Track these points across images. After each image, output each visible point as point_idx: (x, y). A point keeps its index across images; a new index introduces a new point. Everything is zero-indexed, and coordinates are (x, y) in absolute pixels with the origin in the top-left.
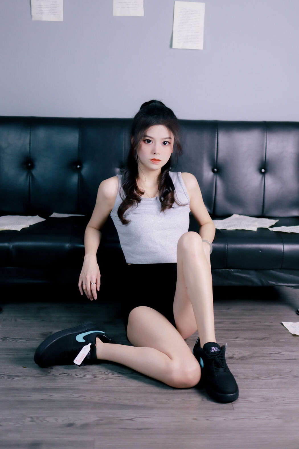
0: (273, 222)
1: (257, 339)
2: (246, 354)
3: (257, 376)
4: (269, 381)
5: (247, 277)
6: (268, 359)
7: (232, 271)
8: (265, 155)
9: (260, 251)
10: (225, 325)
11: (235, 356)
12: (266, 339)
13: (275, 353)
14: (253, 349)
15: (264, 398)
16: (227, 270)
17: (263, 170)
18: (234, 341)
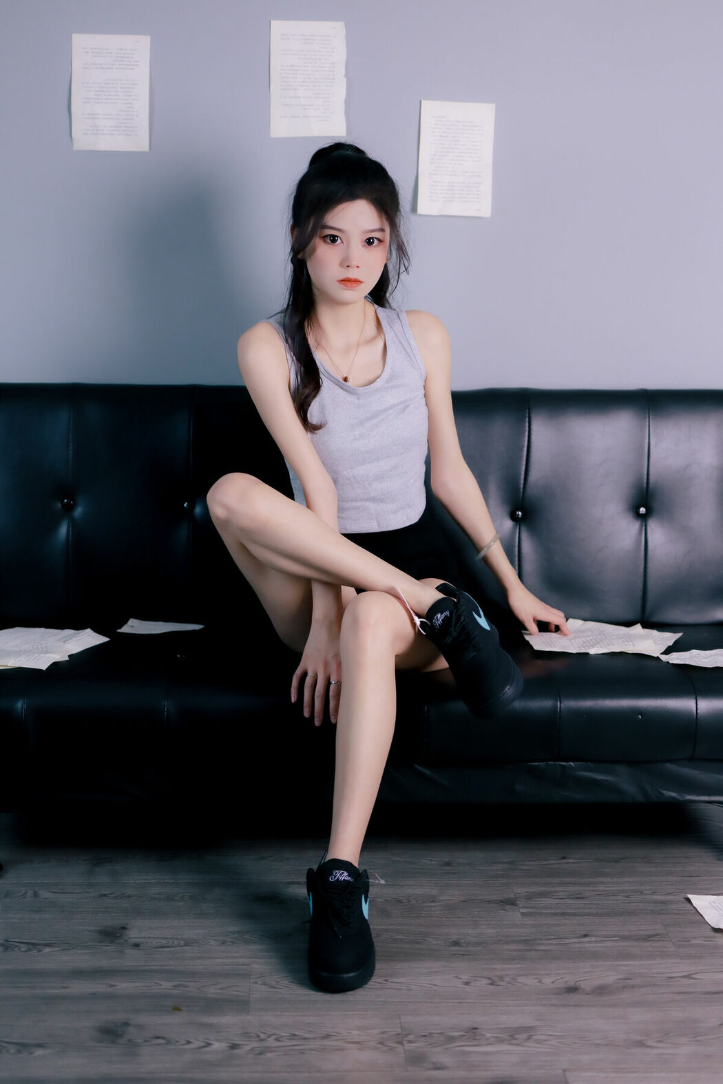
0: (670, 638)
1: (635, 940)
2: (610, 978)
3: (639, 1038)
4: (670, 1051)
5: (607, 780)
6: (663, 993)
7: (572, 767)
8: (646, 473)
9: (640, 717)
10: (557, 901)
11: (583, 985)
12: (657, 938)
13: (679, 975)
14: (627, 966)
16: (560, 763)
17: (642, 510)
18: (578, 945)
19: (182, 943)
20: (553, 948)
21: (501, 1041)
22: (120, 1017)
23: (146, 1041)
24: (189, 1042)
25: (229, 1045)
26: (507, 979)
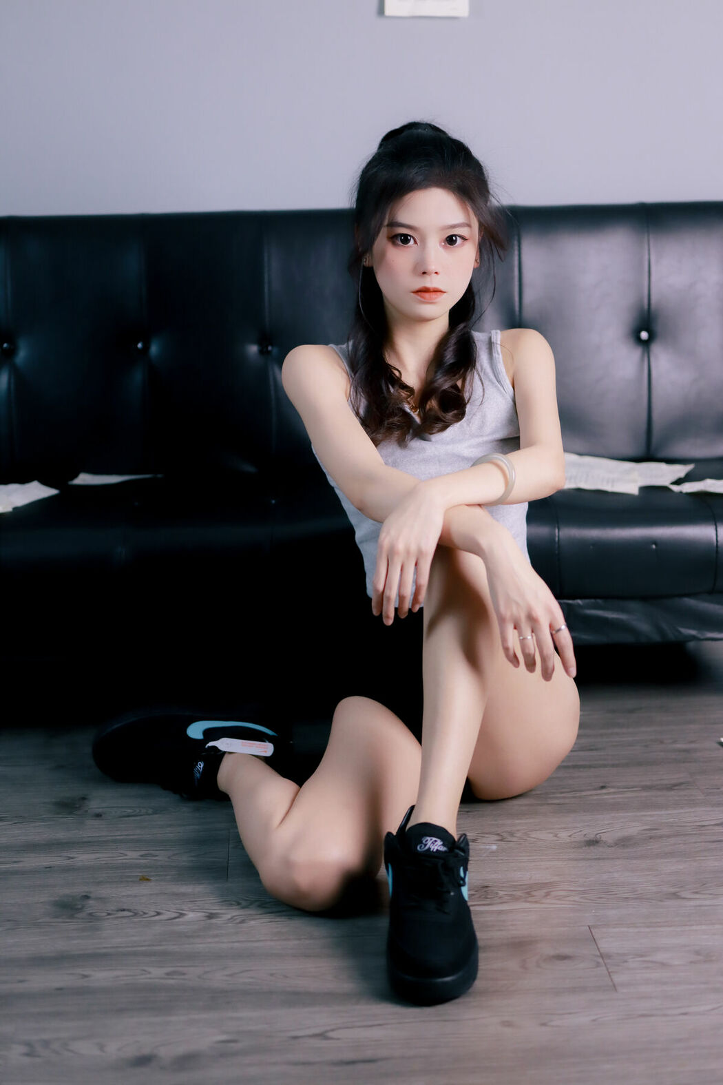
0: (680, 470)
1: (658, 789)
2: (634, 829)
3: (672, 890)
4: (707, 902)
5: (622, 621)
6: (695, 842)
7: (579, 605)
9: (654, 546)
11: (604, 837)
12: (682, 787)
13: (713, 823)
14: (651, 816)
15: (698, 953)
17: (644, 335)
18: (595, 798)
19: (149, 811)
20: (567, 801)
21: (516, 899)
22: (79, 890)
23: (109, 914)
24: (158, 914)
25: (204, 914)
26: (518, 835)
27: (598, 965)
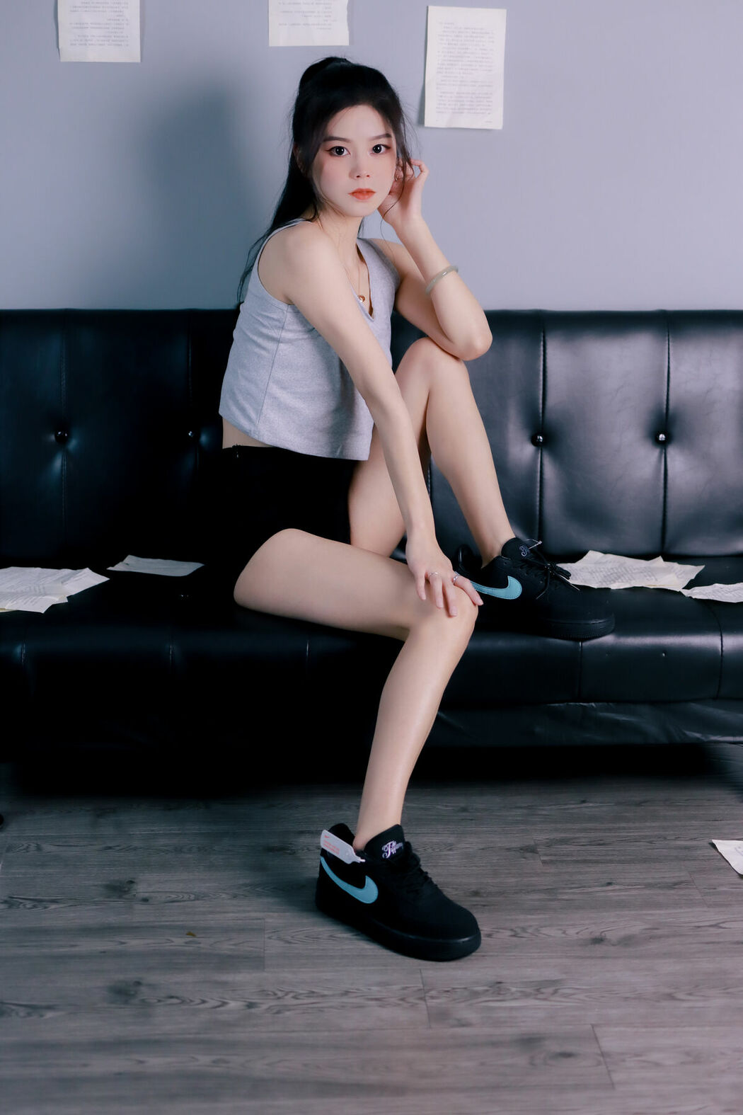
0: (692, 571)
1: (659, 887)
2: (636, 928)
3: (667, 991)
4: (700, 1004)
5: (630, 723)
7: (592, 707)
8: (665, 398)
9: (664, 655)
10: (579, 848)
11: (609, 935)
12: (682, 886)
13: (707, 924)
14: (652, 915)
15: (688, 1054)
16: (581, 704)
17: (662, 437)
18: (603, 894)
19: (192, 897)
20: (575, 897)
21: (526, 995)
22: (132, 976)
23: (159, 1001)
24: (204, 1002)
25: (245, 1004)
26: (529, 931)
27: (599, 1064)
